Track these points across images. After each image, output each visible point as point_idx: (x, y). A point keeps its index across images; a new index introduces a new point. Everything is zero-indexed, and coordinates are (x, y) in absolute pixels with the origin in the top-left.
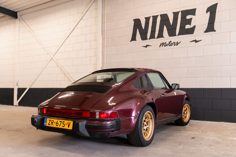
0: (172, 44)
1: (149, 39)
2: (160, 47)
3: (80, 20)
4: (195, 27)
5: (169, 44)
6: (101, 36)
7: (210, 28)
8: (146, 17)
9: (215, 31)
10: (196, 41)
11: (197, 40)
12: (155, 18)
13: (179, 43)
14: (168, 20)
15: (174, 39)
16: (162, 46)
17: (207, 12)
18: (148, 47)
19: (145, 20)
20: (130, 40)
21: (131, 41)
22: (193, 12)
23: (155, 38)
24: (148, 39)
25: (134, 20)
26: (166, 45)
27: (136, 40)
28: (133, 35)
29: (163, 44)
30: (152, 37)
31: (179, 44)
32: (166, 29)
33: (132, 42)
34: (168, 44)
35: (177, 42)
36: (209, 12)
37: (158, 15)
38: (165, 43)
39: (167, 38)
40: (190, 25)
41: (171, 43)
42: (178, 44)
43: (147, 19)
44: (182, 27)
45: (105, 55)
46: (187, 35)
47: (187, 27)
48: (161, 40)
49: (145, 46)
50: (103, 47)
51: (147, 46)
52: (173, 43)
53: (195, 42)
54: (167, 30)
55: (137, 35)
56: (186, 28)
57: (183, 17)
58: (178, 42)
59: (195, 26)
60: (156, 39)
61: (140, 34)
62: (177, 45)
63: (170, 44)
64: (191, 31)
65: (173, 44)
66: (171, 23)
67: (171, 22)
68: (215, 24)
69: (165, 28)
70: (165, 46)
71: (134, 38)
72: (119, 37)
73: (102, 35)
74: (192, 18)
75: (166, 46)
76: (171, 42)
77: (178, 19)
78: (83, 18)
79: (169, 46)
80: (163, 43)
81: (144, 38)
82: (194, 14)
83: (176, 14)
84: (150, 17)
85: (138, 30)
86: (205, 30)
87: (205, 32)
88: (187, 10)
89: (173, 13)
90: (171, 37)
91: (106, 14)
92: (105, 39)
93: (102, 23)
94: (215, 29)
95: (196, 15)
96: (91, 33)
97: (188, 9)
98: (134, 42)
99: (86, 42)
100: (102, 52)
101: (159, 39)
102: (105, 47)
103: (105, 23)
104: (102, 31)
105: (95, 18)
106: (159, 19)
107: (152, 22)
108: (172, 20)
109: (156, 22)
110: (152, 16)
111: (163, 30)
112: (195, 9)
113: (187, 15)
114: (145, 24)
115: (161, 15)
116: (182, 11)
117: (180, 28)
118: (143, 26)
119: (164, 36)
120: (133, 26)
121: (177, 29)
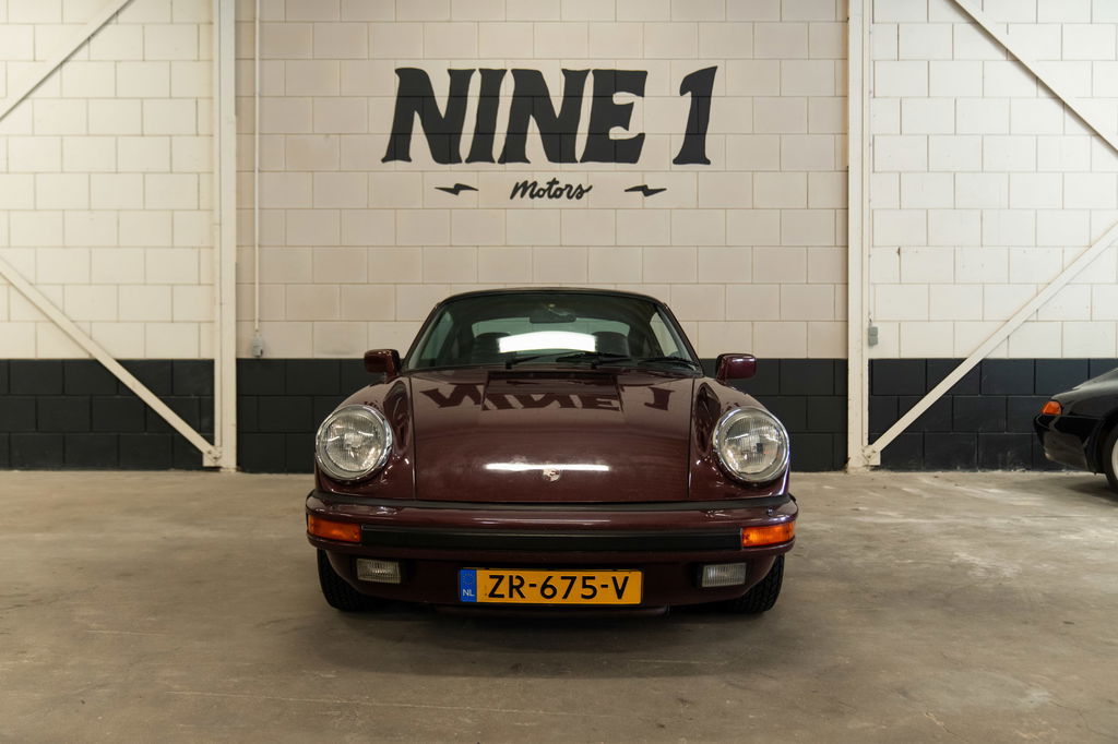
0: (562, 190)
1: (468, 161)
2: (512, 197)
3: (106, 23)
4: (641, 137)
5: (549, 189)
6: (234, 118)
7: (693, 151)
8: (453, 68)
9: (708, 162)
10: (646, 191)
11: (650, 188)
12: (492, 78)
13: (588, 190)
14: (546, 96)
15: (568, 174)
16: (522, 196)
17: (683, 92)
18: (462, 192)
19: (447, 79)
20: (384, 154)
21: (384, 160)
22: (635, 81)
23: (493, 162)
24: (464, 160)
25: (401, 72)
26: (538, 195)
27: (409, 160)
28: (394, 134)
29: (523, 188)
30: (481, 152)
31: (585, 194)
32: (537, 130)
33: (392, 164)
34: (544, 191)
35: (580, 187)
36: (689, 94)
37: (505, 71)
38: (535, 184)
39: (538, 165)
40: (627, 129)
41: (555, 187)
42: (580, 192)
43: (459, 79)
44: (598, 132)
45: (257, 211)
46: (613, 164)
47: (617, 133)
48: (515, 172)
49: (452, 186)
50: (244, 171)
51: (457, 189)
52: (563, 187)
53: (642, 192)
54: (541, 134)
55: (413, 137)
56: (612, 137)
57: (602, 97)
58: (585, 188)
59: (644, 134)
60: (497, 166)
61: (426, 134)
62: (578, 198)
63: (553, 190)
64: (629, 151)
65: (565, 193)
66: (557, 110)
67: (557, 104)
68: (708, 138)
69: (533, 128)
70: (532, 196)
71: (398, 149)
72: (327, 135)
73: (237, 112)
74: (631, 105)
75: (536, 198)
76: (555, 182)
77: (584, 100)
78: (121, 17)
79: (550, 197)
80: (526, 182)
81: (445, 152)
82: (640, 92)
83: (574, 80)
84: (474, 70)
85: (417, 118)
86: (675, 154)
87: (677, 161)
88: (615, 71)
89: (565, 72)
90: (558, 165)
91: (261, 22)
92: (257, 136)
93: (237, 59)
94: (708, 155)
95: (646, 94)
96: (171, 97)
97: (618, 69)
98: (399, 164)
99: (143, 135)
100: (239, 192)
101: (507, 164)
102: (254, 171)
103: (254, 59)
104: (237, 97)
105: (195, 26)
106: (507, 87)
107: (478, 94)
108: (562, 99)
109: (498, 96)
110: (481, 70)
111: (525, 134)
112: (644, 74)
113: (616, 91)
114: (450, 96)
115: (515, 72)
116: (596, 72)
117: (590, 134)
118: (442, 104)
119: (528, 157)
120: (395, 99)
121: (578, 136)
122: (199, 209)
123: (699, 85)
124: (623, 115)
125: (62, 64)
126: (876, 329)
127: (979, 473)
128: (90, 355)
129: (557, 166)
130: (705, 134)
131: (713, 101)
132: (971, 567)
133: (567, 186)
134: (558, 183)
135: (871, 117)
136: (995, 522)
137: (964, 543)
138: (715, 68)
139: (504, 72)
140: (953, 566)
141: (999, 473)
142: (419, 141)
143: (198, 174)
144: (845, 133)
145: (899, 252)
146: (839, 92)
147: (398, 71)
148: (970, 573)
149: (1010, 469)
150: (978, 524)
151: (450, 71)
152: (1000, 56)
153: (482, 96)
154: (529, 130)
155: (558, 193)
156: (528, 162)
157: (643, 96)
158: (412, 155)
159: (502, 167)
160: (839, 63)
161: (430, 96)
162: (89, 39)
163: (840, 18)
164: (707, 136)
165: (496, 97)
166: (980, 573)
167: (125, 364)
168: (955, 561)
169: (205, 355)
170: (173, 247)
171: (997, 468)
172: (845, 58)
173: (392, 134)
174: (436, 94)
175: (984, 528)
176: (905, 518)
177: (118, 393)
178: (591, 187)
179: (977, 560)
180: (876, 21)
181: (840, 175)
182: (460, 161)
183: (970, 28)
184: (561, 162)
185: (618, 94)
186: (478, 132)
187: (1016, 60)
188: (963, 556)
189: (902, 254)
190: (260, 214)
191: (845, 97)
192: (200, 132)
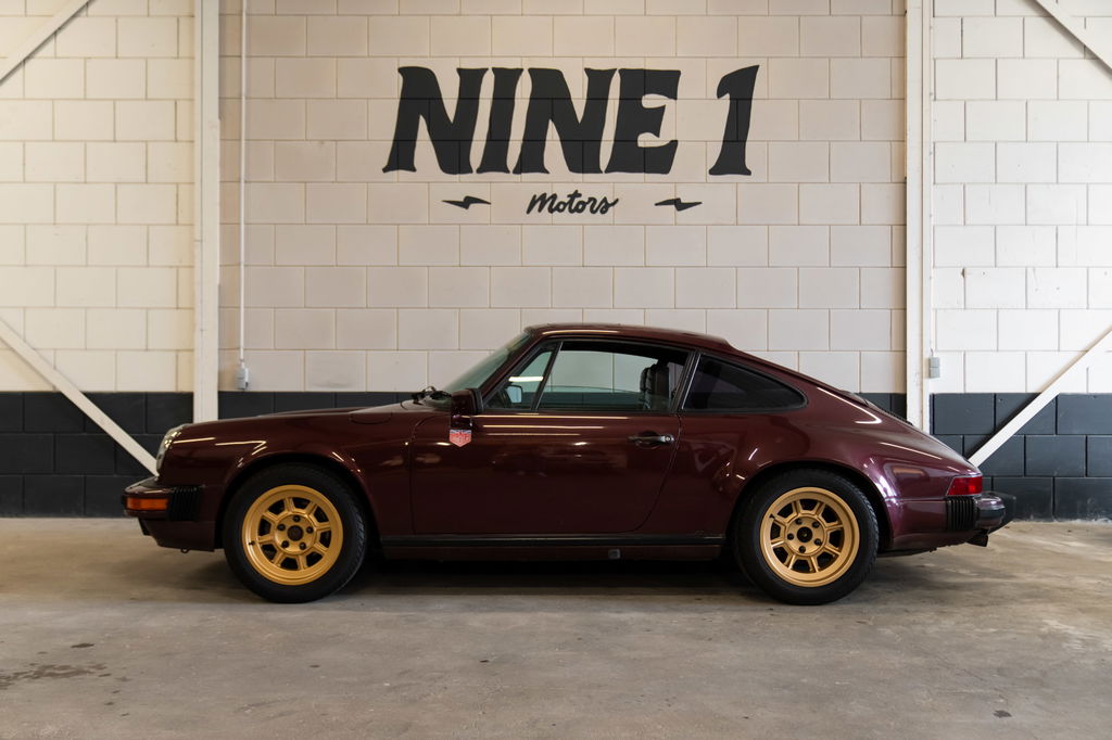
0: (584, 204)
1: (480, 171)
2: (528, 212)
3: (74, 16)
4: (674, 144)
5: (571, 202)
6: (218, 121)
7: (732, 160)
8: (463, 67)
9: (749, 173)
10: (679, 205)
11: (683, 201)
12: (506, 79)
13: (614, 204)
14: (567, 98)
15: (592, 185)
16: (540, 210)
17: (720, 94)
18: (473, 206)
19: (457, 78)
20: (385, 163)
21: (385, 170)
22: (667, 82)
23: (508, 172)
24: (474, 169)
25: (404, 71)
26: (557, 209)
27: (414, 170)
28: (397, 141)
29: (542, 202)
30: (494, 160)
31: (611, 208)
32: (557, 137)
33: (394, 174)
34: (565, 204)
35: (605, 200)
36: (727, 96)
37: (522, 70)
38: (554, 197)
39: (558, 176)
40: (658, 135)
41: (577, 200)
42: (605, 206)
43: (470, 80)
44: (625, 139)
45: (243, 226)
46: (643, 174)
47: (646, 140)
48: (533, 184)
49: (461, 199)
50: (229, 181)
51: (467, 202)
52: (586, 200)
53: (673, 206)
54: (562, 141)
55: (418, 143)
56: (640, 144)
58: (610, 201)
60: (512, 176)
61: (433, 141)
62: (603, 212)
63: (575, 204)
64: (660, 160)
65: (588, 207)
66: (580, 114)
67: (579, 108)
68: (748, 145)
69: (552, 133)
70: (551, 210)
71: (401, 157)
72: (322, 142)
73: (221, 116)
74: (663, 108)
75: (556, 213)
76: (577, 194)
77: (610, 103)
78: (92, 9)
79: (571, 211)
80: (545, 195)
81: (453, 160)
82: (673, 95)
83: (598, 80)
84: (485, 70)
85: (422, 122)
86: (712, 163)
87: (713, 172)
88: (644, 71)
89: (588, 71)
90: (581, 175)
91: (248, 15)
92: (243, 142)
93: (222, 56)
94: (749, 165)
95: (679, 96)
96: (146, 99)
97: (647, 68)
98: (403, 174)
99: (115, 141)
100: (223, 204)
101: (523, 175)
102: (239, 182)
103: (240, 57)
104: (222, 99)
105: (175, 20)
106: (524, 89)
107: (491, 96)
108: (585, 101)
109: (513, 99)
110: (494, 70)
111: (544, 140)
112: (678, 73)
113: (645, 94)
114: (460, 98)
115: (532, 71)
116: (623, 72)
117: (615, 140)
118: (451, 107)
119: (547, 165)
120: (398, 101)
121: (602, 143)
122: (177, 224)
123: (739, 87)
124: (654, 120)
125: (24, 61)
126: (938, 360)
127: (1056, 522)
128: (54, 387)
129: (579, 176)
130: (745, 141)
131: (754, 104)
132: (1065, 637)
133: (590, 199)
134: (580, 195)
135: (931, 122)
136: (1083, 582)
137: (1051, 607)
138: (756, 68)
139: (520, 71)
140: (1044, 637)
141: (1078, 522)
142: (424, 149)
143: (177, 184)
144: (903, 140)
145: (963, 273)
146: (895, 95)
147: (402, 70)
148: (1065, 645)
149: (1091, 519)
150: (1064, 584)
151: (460, 71)
152: (1077, 53)
153: (496, 98)
154: (548, 137)
155: (580, 207)
156: (547, 172)
157: (676, 99)
158: (416, 164)
159: (517, 177)
160: (895, 61)
161: (437, 98)
162: (55, 33)
163: (896, 11)
164: (747, 143)
165: (511, 99)
166: (1077, 646)
167: (94, 397)
168: (1044, 630)
169: (184, 388)
170: (148, 266)
171: (1075, 518)
172: (903, 57)
173: (395, 141)
174: (443, 97)
175: (1071, 590)
176: (978, 576)
177: (84, 430)
178: (617, 201)
179: (1071, 630)
180: (936, 14)
181: (898, 188)
182: (470, 171)
183: (1043, 23)
184: (583, 172)
185: (647, 96)
186: (490, 138)
187: (1095, 58)
188: (1054, 624)
189: (966, 275)
190: (246, 230)
191: (903, 99)
192: (180, 137)
